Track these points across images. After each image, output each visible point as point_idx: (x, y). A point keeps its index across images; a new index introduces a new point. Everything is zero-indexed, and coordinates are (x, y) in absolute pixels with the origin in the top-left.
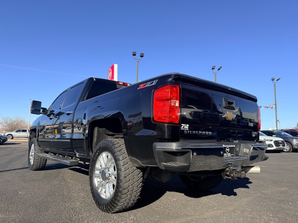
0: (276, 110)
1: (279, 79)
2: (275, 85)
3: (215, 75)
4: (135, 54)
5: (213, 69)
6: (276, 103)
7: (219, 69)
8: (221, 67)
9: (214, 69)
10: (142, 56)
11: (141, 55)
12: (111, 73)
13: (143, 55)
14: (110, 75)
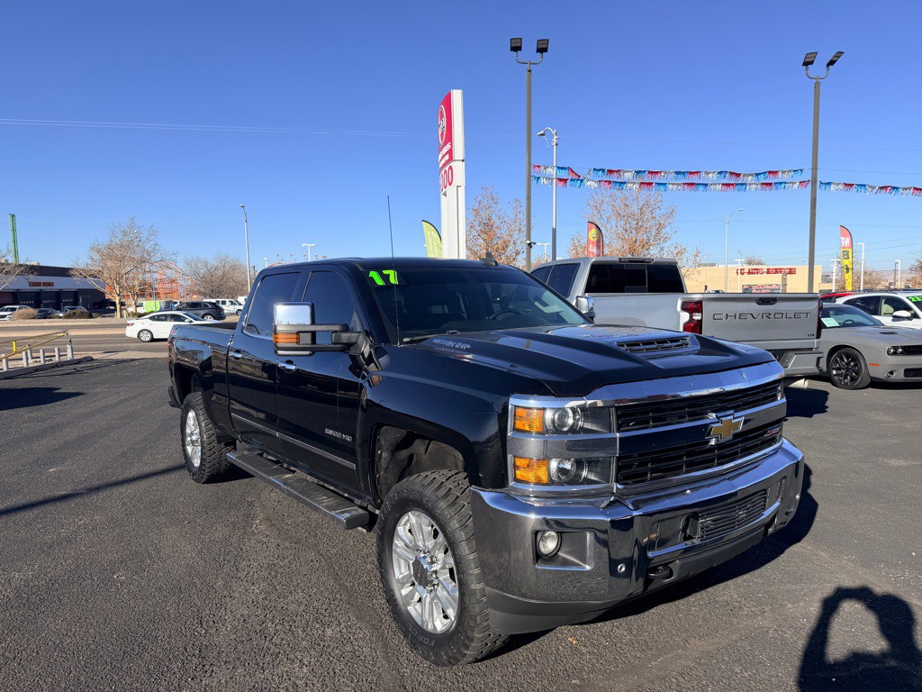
3: (817, 86)
4: (519, 45)
5: (806, 64)
7: (832, 63)
8: (840, 54)
9: (811, 63)
10: (542, 50)
11: (540, 46)
12: (445, 119)
13: (545, 46)
14: (441, 127)
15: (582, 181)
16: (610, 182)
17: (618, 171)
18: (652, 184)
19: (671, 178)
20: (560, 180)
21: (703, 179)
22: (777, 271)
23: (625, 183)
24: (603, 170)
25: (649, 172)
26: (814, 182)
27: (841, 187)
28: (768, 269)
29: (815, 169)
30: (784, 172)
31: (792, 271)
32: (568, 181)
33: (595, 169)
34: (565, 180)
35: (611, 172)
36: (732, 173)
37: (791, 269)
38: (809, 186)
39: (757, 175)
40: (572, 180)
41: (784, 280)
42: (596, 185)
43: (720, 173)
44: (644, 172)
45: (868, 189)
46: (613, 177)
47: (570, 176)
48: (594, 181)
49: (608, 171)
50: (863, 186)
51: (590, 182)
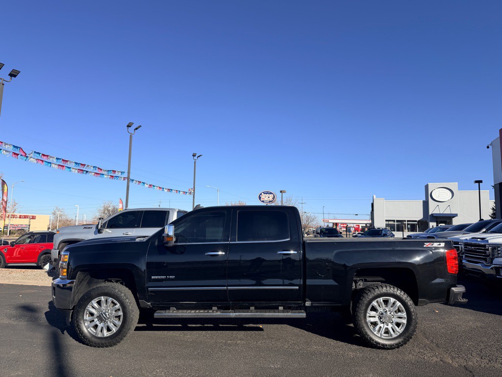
0: (194, 197)
1: (201, 156)
2: (195, 162)
3: (131, 137)
5: (128, 126)
6: (194, 187)
7: (136, 129)
8: (139, 126)
9: (130, 126)
10: (13, 75)
11: (11, 73)
13: (16, 74)
15: (27, 157)
16: (43, 161)
17: (47, 156)
18: (64, 166)
19: (73, 165)
20: (15, 154)
21: (86, 168)
22: (25, 217)
23: (50, 163)
24: (39, 153)
25: (63, 160)
26: (128, 178)
27: (137, 182)
28: (20, 216)
29: (129, 173)
30: (118, 172)
31: (34, 218)
32: (19, 155)
33: (35, 152)
34: (18, 155)
36: (99, 168)
37: (33, 216)
38: (126, 180)
39: (108, 171)
40: (21, 155)
41: (30, 222)
42: (35, 162)
43: (94, 167)
44: (60, 159)
45: (146, 185)
46: (44, 159)
47: (21, 153)
48: (34, 158)
49: (42, 154)
50: (144, 183)
51: (32, 159)
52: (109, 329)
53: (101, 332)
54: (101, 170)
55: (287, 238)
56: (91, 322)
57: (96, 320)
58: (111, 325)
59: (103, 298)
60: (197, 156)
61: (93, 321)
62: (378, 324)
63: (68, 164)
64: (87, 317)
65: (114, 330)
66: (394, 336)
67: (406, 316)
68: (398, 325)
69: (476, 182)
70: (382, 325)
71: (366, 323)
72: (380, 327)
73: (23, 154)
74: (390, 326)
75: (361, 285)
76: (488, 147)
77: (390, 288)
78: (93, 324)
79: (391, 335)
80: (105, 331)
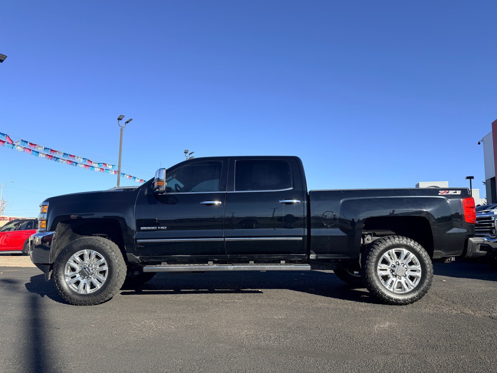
5: (119, 119)
7: (127, 122)
9: (121, 119)
13: (3, 59)
15: (14, 145)
16: (30, 150)
17: (35, 145)
18: (52, 156)
19: (61, 156)
21: (76, 160)
23: (38, 153)
24: (27, 142)
25: (51, 150)
26: (119, 172)
27: (128, 177)
28: (10, 218)
29: (119, 166)
32: (6, 143)
33: (22, 140)
34: (4, 142)
35: (31, 144)
36: (88, 160)
39: (99, 164)
40: (8, 143)
42: (22, 150)
43: (84, 159)
44: (49, 149)
45: (136, 179)
46: (32, 148)
47: (8, 140)
48: (21, 147)
49: (30, 143)
50: (135, 178)
51: (19, 147)
52: (92, 286)
53: (84, 288)
54: (91, 162)
55: (290, 187)
56: (73, 278)
57: (78, 275)
58: (95, 281)
59: (86, 252)
60: (189, 153)
61: (75, 276)
62: (390, 278)
63: (56, 155)
64: (68, 272)
65: (99, 286)
66: (408, 290)
67: (420, 269)
68: (412, 278)
69: (468, 178)
70: (394, 279)
71: (377, 276)
72: (393, 281)
73: (10, 142)
74: (403, 280)
75: (369, 239)
76: (479, 143)
77: (403, 238)
78: (75, 280)
79: (405, 290)
80: (88, 287)
